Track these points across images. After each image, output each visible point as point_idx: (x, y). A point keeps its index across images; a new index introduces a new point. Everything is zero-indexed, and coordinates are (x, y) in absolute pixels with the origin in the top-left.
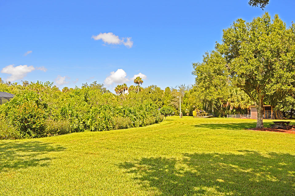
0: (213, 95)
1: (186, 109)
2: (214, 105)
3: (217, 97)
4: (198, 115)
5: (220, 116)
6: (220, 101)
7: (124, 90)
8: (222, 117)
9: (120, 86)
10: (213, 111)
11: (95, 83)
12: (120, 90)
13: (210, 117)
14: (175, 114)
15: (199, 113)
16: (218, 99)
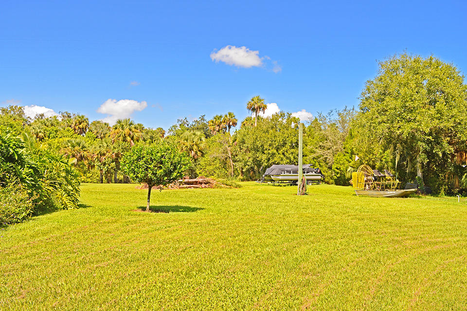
0: (418, 118)
1: (350, 169)
2: (424, 156)
3: (431, 126)
4: (367, 187)
5: (442, 192)
6: (445, 141)
7: (230, 127)
8: (450, 193)
9: (221, 117)
10: (420, 174)
11: (203, 119)
12: (219, 125)
13: (405, 196)
14: (326, 180)
15: (370, 180)
16: (437, 133)
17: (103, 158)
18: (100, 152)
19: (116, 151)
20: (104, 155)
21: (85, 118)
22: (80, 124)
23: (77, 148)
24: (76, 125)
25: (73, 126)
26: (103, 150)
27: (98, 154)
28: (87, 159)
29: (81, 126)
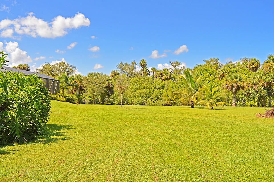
17: (257, 86)
18: (253, 82)
19: (267, 81)
20: (258, 84)
21: (256, 60)
22: (253, 65)
23: (235, 80)
24: (250, 66)
25: (248, 66)
26: (256, 80)
27: (252, 84)
28: (243, 88)
29: (253, 66)
